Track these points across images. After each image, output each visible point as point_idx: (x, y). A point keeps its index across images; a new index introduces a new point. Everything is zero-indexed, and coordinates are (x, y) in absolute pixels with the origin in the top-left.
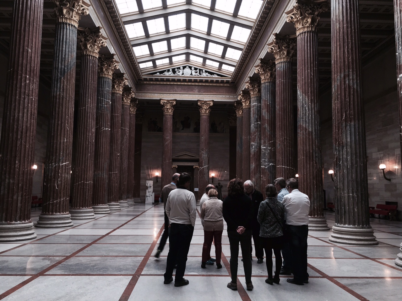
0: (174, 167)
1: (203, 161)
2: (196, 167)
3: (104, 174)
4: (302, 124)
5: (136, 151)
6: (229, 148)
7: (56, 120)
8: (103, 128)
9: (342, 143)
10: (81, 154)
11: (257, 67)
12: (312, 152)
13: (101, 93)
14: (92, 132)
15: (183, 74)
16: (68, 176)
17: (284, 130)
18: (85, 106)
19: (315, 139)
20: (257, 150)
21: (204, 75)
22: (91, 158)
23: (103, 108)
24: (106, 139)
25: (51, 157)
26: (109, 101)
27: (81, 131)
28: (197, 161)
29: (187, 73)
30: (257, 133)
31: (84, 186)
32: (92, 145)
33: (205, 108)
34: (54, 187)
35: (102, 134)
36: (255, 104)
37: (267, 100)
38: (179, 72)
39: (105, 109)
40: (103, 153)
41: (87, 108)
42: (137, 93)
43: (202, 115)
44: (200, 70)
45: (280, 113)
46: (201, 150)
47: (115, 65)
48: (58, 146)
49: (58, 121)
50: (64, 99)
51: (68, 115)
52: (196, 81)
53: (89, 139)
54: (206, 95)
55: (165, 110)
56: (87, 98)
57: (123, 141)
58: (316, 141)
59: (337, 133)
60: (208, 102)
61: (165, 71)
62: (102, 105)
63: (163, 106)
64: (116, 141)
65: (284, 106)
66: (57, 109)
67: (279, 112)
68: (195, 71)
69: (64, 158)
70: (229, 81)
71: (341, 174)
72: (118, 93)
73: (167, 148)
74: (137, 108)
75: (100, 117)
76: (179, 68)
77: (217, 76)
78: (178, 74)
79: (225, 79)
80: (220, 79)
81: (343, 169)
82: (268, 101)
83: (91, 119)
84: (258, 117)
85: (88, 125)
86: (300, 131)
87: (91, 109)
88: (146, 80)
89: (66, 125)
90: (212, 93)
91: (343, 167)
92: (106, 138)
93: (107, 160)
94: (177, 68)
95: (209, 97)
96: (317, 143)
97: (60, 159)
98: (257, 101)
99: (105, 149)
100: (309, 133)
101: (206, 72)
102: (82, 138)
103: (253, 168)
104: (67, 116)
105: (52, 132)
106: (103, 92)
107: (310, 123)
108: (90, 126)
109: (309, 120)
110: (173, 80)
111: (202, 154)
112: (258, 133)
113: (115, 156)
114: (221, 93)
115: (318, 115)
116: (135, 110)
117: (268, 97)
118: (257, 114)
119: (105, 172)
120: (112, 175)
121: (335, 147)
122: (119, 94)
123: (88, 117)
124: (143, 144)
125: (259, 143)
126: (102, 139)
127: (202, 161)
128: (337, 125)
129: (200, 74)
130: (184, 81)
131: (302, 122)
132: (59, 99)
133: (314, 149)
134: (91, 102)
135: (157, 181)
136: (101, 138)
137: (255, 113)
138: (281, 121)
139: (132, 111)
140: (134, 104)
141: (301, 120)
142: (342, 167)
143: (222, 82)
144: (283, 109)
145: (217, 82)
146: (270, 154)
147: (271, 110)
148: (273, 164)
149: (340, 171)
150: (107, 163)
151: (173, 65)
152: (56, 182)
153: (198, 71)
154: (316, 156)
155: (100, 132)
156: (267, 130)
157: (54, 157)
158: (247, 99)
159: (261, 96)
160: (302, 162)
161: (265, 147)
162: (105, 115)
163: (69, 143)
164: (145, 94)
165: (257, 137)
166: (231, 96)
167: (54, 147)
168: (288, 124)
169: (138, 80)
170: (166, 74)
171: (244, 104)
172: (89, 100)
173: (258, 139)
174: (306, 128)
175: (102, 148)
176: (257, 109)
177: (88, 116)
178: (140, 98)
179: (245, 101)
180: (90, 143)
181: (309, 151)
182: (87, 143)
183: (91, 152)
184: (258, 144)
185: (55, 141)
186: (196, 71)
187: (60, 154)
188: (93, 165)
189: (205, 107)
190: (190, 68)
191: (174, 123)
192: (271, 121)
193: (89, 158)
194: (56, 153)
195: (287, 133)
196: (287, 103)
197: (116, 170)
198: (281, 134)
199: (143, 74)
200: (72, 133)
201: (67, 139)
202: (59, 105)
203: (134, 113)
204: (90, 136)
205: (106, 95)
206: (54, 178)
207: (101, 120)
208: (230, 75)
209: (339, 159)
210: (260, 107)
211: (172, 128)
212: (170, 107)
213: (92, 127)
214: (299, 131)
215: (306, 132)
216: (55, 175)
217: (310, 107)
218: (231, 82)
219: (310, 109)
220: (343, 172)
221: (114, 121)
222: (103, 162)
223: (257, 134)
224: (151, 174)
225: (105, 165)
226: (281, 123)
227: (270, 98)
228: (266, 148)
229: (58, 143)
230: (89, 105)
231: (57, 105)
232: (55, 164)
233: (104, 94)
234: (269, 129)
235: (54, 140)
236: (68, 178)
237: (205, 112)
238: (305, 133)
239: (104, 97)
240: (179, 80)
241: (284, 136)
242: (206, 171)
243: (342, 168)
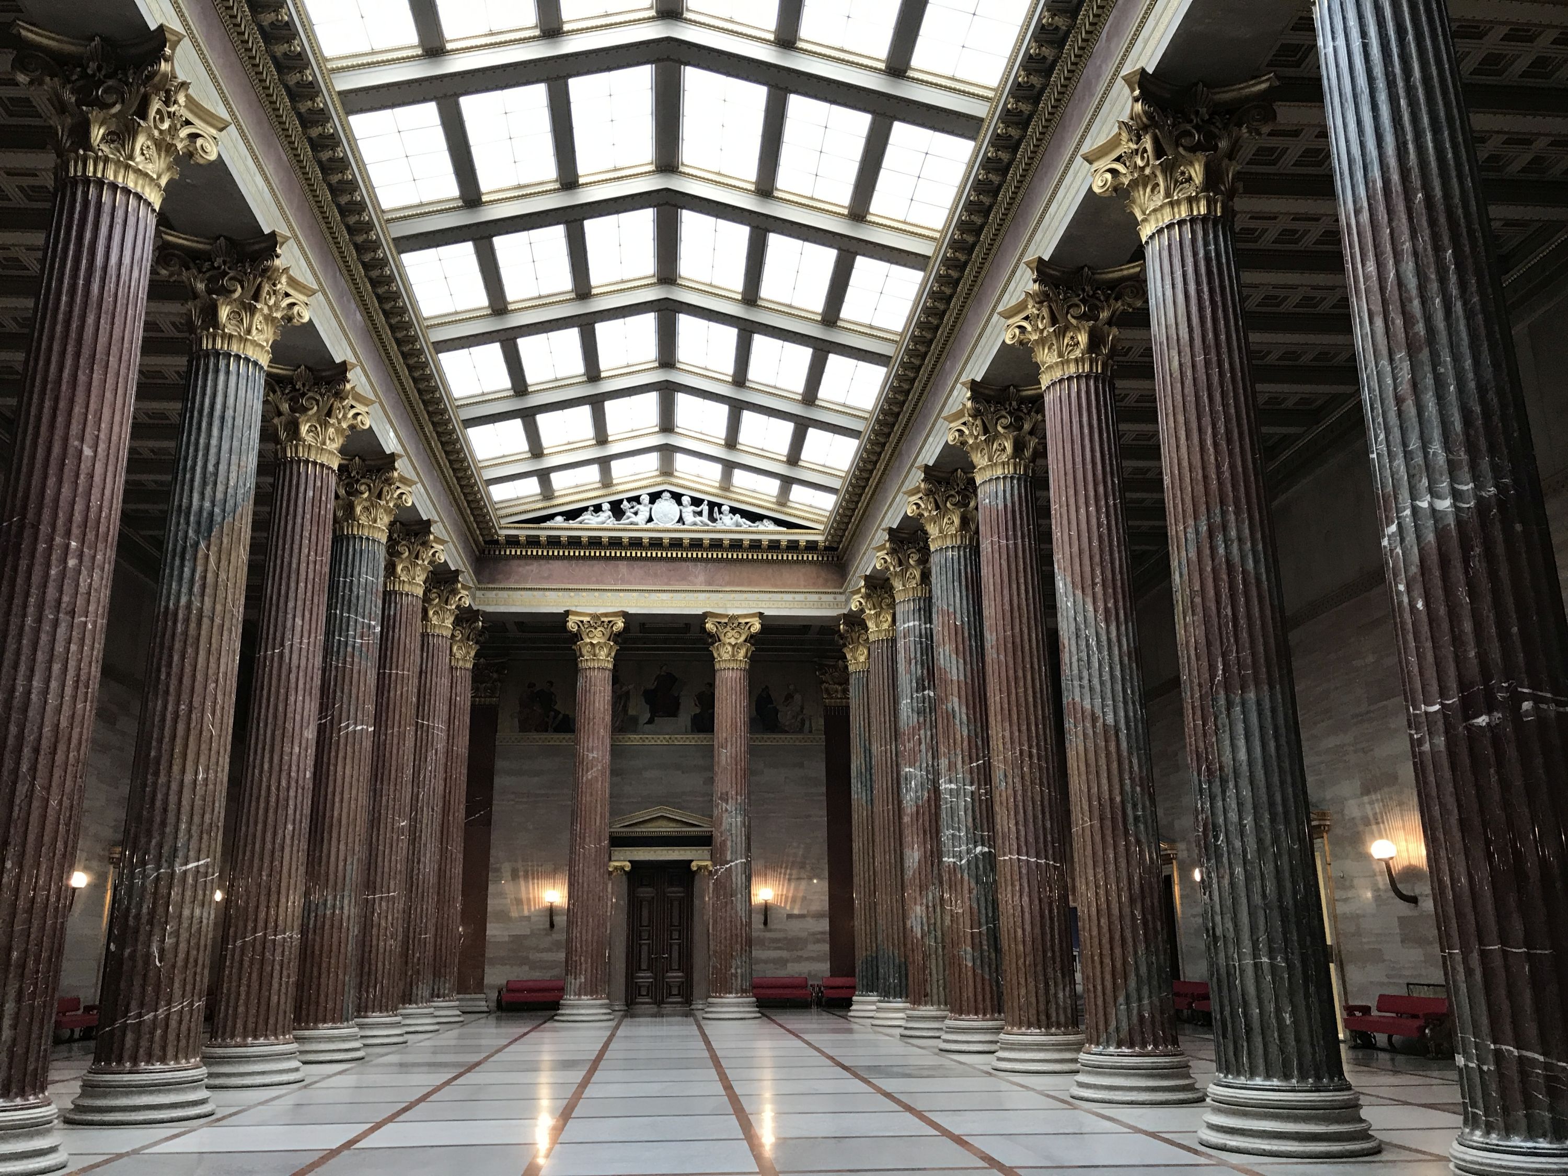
0: (616, 868)
1: (729, 843)
2: (700, 868)
3: (346, 902)
4: (1077, 699)
5: (469, 812)
6: (824, 789)
7: (171, 699)
8: (347, 726)
9: (1221, 768)
10: (260, 827)
11: (913, 495)
12: (1123, 802)
13: (343, 596)
14: (304, 742)
15: (650, 520)
16: (205, 915)
17: (1018, 719)
18: (282, 645)
19: (1130, 754)
20: (926, 794)
21: (728, 521)
22: (296, 842)
23: (349, 649)
24: (356, 767)
25: (143, 840)
26: (373, 623)
27: (261, 737)
28: (705, 841)
29: (665, 515)
30: (922, 732)
31: (263, 953)
32: (300, 791)
33: (733, 641)
34: (148, 956)
35: (342, 745)
36: (911, 624)
37: (951, 610)
38: (636, 513)
39: (357, 653)
40: (344, 822)
41: (287, 651)
42: (479, 589)
43: (723, 665)
44: (712, 505)
45: (1002, 657)
46: (721, 798)
47: (399, 492)
48: (173, 798)
49: (178, 704)
50: (206, 622)
51: (217, 681)
52: (696, 544)
53: (290, 766)
54: (733, 595)
55: (584, 651)
56: (290, 616)
57: (422, 772)
58: (1135, 761)
59: (1200, 731)
60: (743, 621)
61: (585, 509)
62: (347, 636)
63: (577, 637)
64: (393, 772)
65: (1013, 636)
66: (176, 658)
67: (995, 656)
68: (693, 508)
69: (194, 844)
70: (816, 542)
71: (1226, 881)
72: (407, 595)
73: (591, 795)
74: (478, 647)
75: (335, 685)
76: (637, 499)
77: (771, 527)
78: (634, 519)
79: (802, 537)
80: (785, 536)
81: (1230, 863)
82: (958, 616)
83: (300, 692)
84: (925, 672)
85: (290, 715)
86: (1072, 727)
87: (304, 653)
88: (513, 541)
89: (206, 719)
90: (757, 585)
91: (1229, 859)
92: (356, 761)
93: (357, 849)
94: (629, 500)
95: (746, 600)
96: (1136, 768)
97: (175, 850)
98: (917, 615)
99: (353, 806)
100: (1105, 732)
101: (734, 511)
102: (266, 766)
103: (916, 864)
104: (213, 685)
105: (154, 743)
106: (351, 590)
107: (1109, 695)
108: (298, 718)
109: (1102, 683)
110: (616, 543)
111: (725, 815)
112: (929, 733)
113: (389, 828)
114: (791, 586)
115: (1134, 665)
116: (473, 654)
117: (958, 601)
118: (922, 661)
119: (346, 893)
120: (377, 906)
121: (1197, 782)
122: (413, 595)
123: (293, 685)
124: (498, 781)
125: (930, 769)
126: (339, 768)
127: (724, 843)
128: (1197, 704)
129: (712, 519)
130: (656, 544)
131: (1077, 690)
132: (187, 620)
133: (1128, 788)
134: (306, 627)
135: (552, 925)
136: (336, 765)
137: (912, 656)
138: (1004, 689)
139: (458, 656)
140: (467, 631)
141: (1076, 683)
142: (1226, 855)
143: (793, 546)
144: (1010, 645)
145: (774, 546)
146: (973, 811)
147: (971, 646)
148: (986, 849)
149: (1222, 871)
150: (356, 857)
151: (614, 489)
152: (156, 938)
153: (705, 508)
154: (1136, 819)
155: (335, 738)
156: (958, 722)
157: (154, 842)
158: (881, 608)
159: (930, 598)
160: (1089, 842)
161: (953, 786)
162: (355, 675)
163: (215, 784)
164: (511, 593)
165: (923, 746)
166: (825, 597)
167: (158, 804)
168: (1031, 699)
169: (486, 542)
170: (589, 519)
171: (871, 625)
172: (299, 621)
173: (930, 754)
174: (1093, 714)
175: (342, 801)
176: (921, 643)
177: (293, 680)
178: (490, 609)
179: (878, 615)
180: (293, 784)
181: (1112, 800)
182: (284, 783)
183: (298, 817)
184: (928, 772)
185: (162, 779)
186: (699, 509)
187: (177, 829)
188: (302, 869)
189: (731, 638)
190: (677, 497)
191: (620, 700)
192: (970, 686)
193: (288, 841)
194: (163, 824)
195: (1029, 729)
196: (1025, 620)
197: (392, 883)
198: (1007, 734)
199: (503, 521)
200: (229, 747)
201: (207, 770)
202: (185, 642)
203: (469, 665)
204: (295, 758)
205: (361, 601)
206: (151, 922)
207: (339, 693)
208: (821, 522)
209: (1215, 826)
210: (930, 635)
211: (608, 718)
212: (602, 641)
213: (305, 720)
214: (1069, 724)
215: (1094, 726)
216: (152, 913)
217: (1104, 638)
218: (826, 548)
219: (1105, 643)
220: (1232, 875)
221: (388, 697)
222: (341, 857)
223: (923, 737)
224: (529, 900)
225: (349, 867)
226: (1004, 695)
227: (965, 602)
228: (958, 790)
229: (174, 786)
230: (297, 640)
231: (178, 645)
232: (158, 867)
233: (354, 600)
234: (964, 717)
235: (157, 774)
236: (205, 921)
237: (733, 655)
238: (1090, 732)
239: (353, 609)
240: (636, 543)
241: (1021, 744)
242: (738, 879)
243: (1225, 860)
